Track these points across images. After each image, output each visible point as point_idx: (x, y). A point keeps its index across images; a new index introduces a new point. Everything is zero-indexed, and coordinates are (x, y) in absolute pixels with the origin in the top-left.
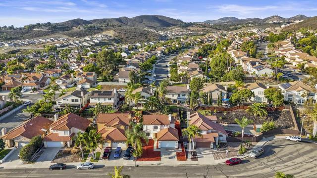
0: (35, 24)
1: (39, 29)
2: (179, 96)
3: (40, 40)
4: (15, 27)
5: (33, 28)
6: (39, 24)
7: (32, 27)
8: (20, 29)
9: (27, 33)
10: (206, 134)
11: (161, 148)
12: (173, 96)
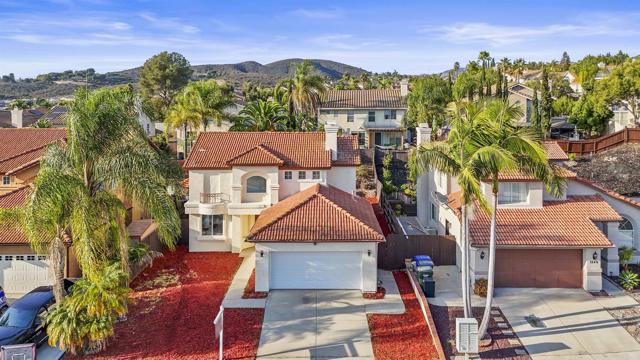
0: (62, 71)
1: (67, 82)
2: (372, 119)
3: (63, 99)
4: (16, 78)
5: (56, 79)
6: (71, 72)
7: (52, 78)
8: (28, 81)
9: (41, 88)
10: (540, 206)
11: (270, 290)
12: (350, 119)
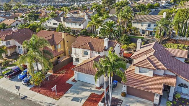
2: (149, 26)
10: (152, 76)
11: (78, 80)
12: (142, 26)
